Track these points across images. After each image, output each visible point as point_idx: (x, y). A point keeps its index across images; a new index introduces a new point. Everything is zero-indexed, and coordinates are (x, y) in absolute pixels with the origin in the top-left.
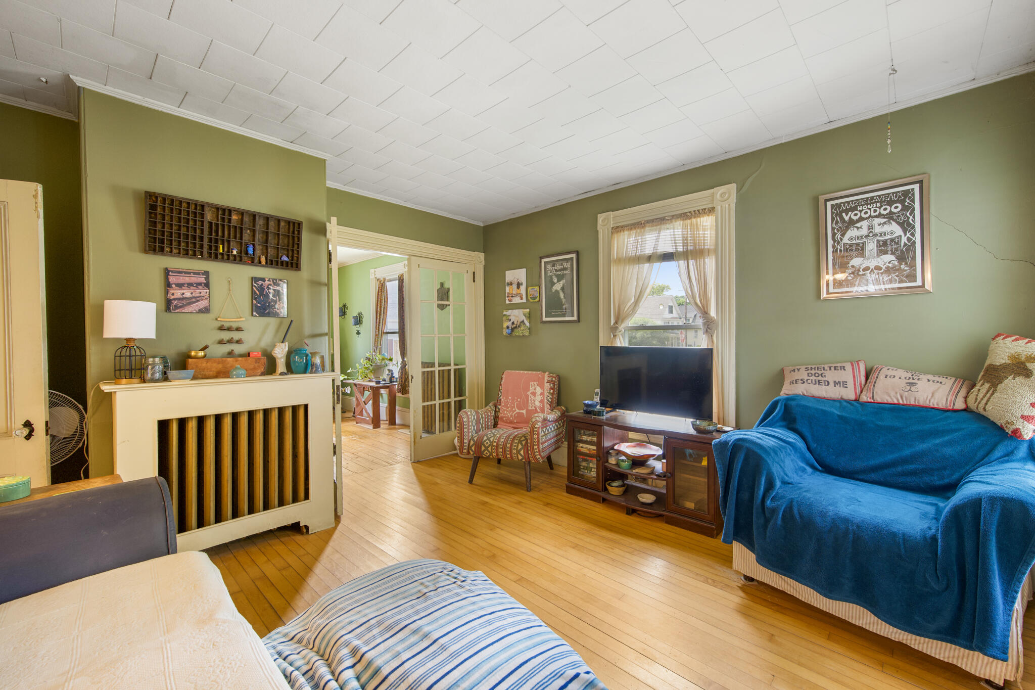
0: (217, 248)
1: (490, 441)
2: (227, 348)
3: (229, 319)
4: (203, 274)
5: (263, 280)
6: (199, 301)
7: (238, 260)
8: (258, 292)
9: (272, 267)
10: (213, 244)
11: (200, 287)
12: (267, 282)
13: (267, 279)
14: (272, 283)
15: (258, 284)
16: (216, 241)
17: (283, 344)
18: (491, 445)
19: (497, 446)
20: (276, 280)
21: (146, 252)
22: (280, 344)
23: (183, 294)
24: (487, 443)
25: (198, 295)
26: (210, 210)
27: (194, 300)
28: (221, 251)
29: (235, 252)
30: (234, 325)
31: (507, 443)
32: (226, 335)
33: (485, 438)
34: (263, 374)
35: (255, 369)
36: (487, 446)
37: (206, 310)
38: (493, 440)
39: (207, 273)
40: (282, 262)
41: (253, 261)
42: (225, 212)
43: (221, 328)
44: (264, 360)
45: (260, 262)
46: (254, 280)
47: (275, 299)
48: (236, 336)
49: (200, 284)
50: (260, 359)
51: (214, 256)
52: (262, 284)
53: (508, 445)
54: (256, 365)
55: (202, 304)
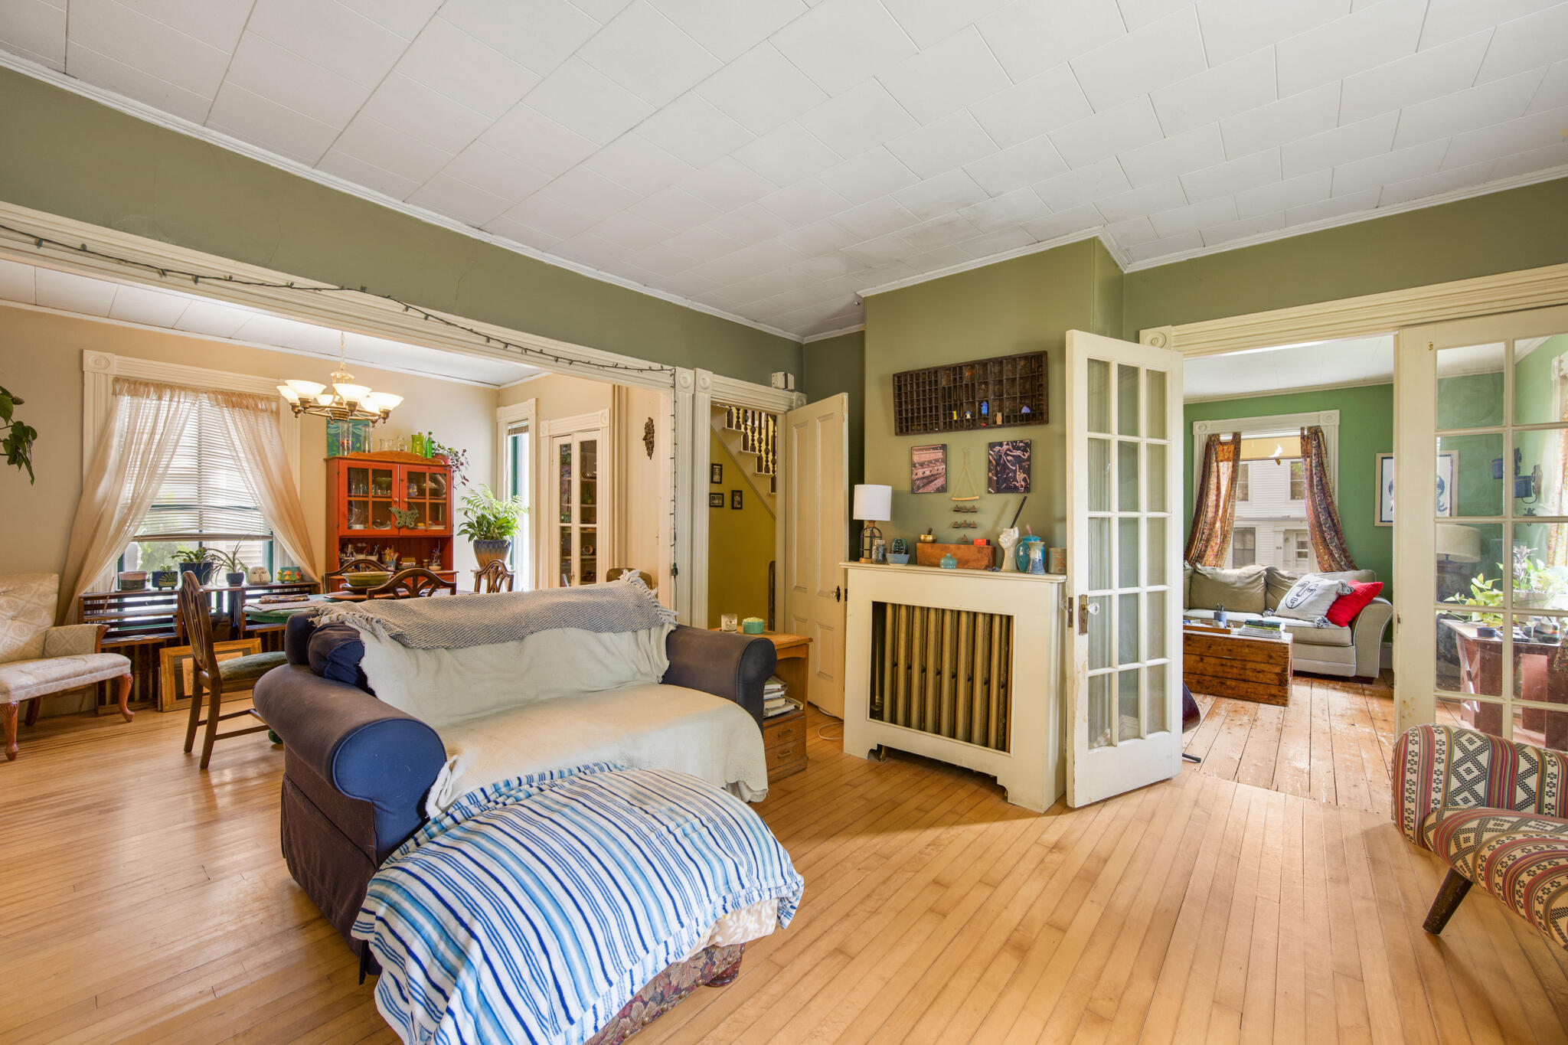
0: (951, 415)
1: (1478, 837)
2: (960, 533)
3: (966, 498)
4: (941, 448)
5: (1001, 444)
6: (936, 479)
7: (973, 425)
8: (993, 461)
9: (1009, 426)
10: (947, 412)
11: (938, 463)
12: (1005, 447)
13: (1005, 443)
14: (1011, 447)
15: (994, 451)
16: (950, 409)
17: (1012, 530)
18: (1476, 850)
19: (1491, 862)
20: (1016, 442)
21: (896, 434)
22: (1009, 530)
23: (924, 473)
24: (1467, 840)
25: (935, 472)
26: (945, 373)
27: (932, 478)
28: (955, 418)
29: (968, 416)
30: (969, 505)
31: (1525, 868)
32: (960, 518)
33: (1474, 824)
34: (986, 568)
35: (978, 560)
36: (1464, 846)
37: (943, 489)
38: (1490, 840)
39: (944, 447)
40: (1022, 416)
41: (986, 422)
42: (956, 370)
43: (957, 510)
44: (988, 550)
45: (995, 422)
46: (991, 446)
47: (1014, 468)
48: (969, 518)
49: (937, 460)
50: (983, 548)
51: (950, 426)
52: (1000, 450)
53: (1525, 878)
54: (980, 555)
55: (939, 482)
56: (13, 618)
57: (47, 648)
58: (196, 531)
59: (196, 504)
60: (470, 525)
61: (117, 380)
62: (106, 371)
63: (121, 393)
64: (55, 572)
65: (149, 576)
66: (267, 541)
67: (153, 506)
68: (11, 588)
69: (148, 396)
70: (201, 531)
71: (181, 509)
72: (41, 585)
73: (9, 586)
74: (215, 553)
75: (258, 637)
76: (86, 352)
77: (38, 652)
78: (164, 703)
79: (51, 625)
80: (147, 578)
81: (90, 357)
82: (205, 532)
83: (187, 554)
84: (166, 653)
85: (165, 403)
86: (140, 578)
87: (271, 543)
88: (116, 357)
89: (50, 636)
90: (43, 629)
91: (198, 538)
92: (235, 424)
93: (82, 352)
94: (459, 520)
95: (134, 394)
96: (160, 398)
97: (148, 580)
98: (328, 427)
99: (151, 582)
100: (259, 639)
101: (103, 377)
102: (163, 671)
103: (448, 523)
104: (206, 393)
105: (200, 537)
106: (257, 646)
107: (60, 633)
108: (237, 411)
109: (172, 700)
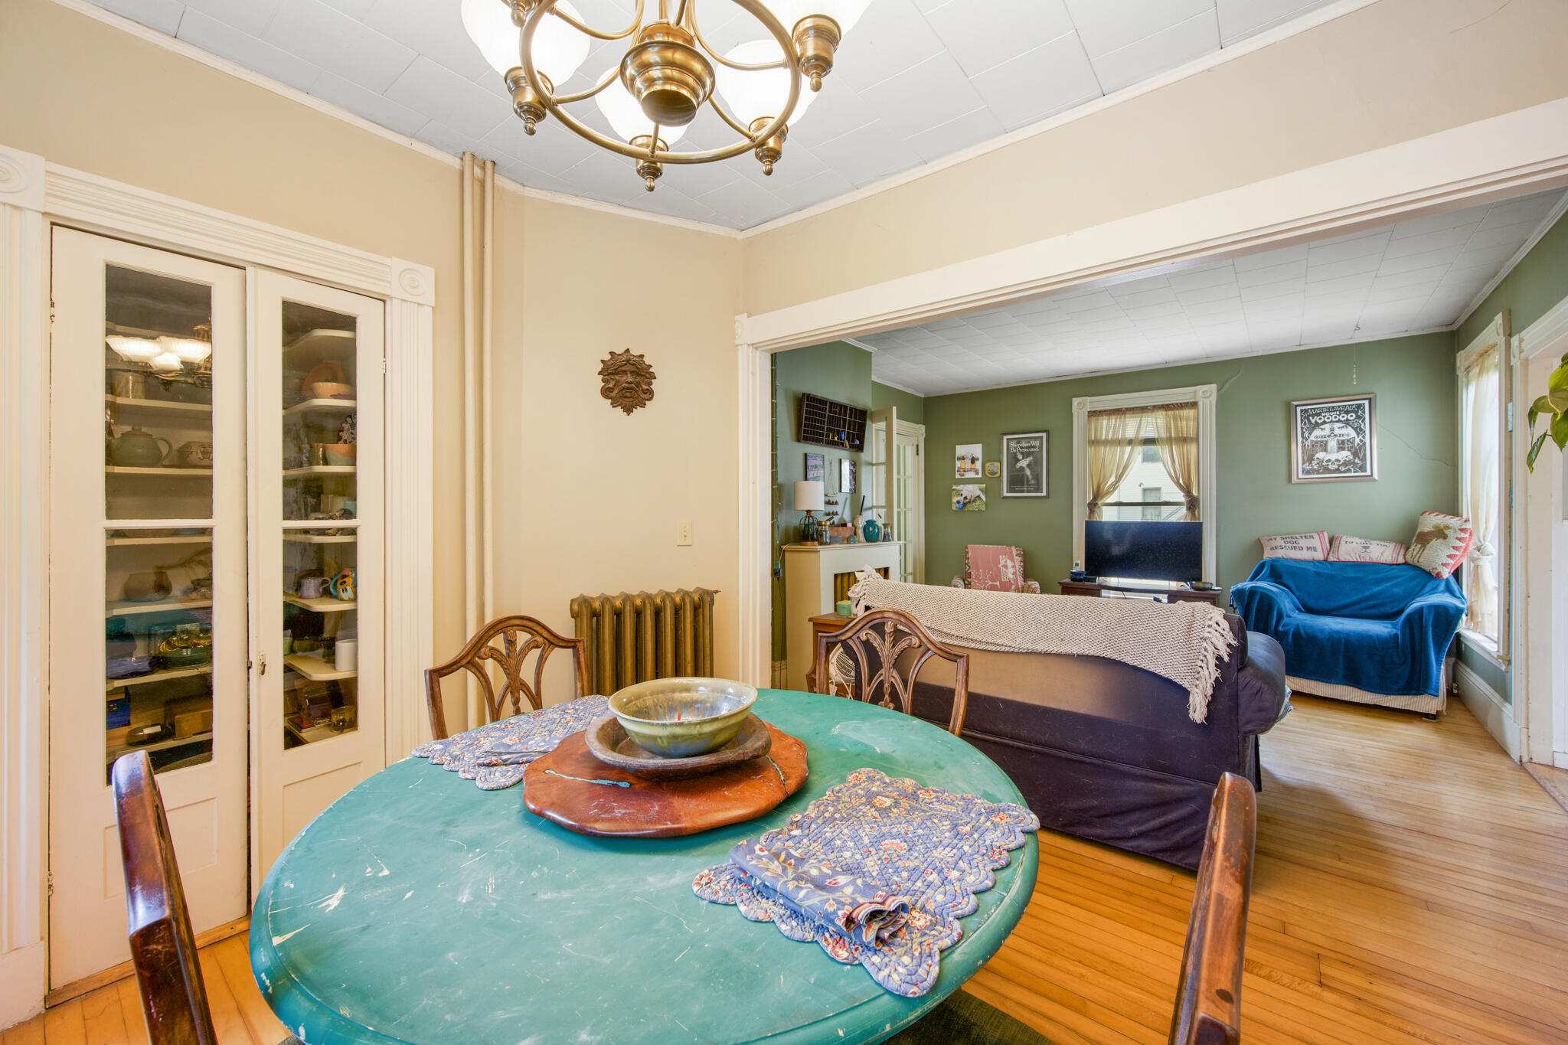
21: (798, 441)
23: (813, 474)
26: (829, 405)
28: (830, 438)
29: (836, 438)
30: (834, 500)
32: (830, 508)
39: (823, 457)
42: (834, 406)
43: (828, 503)
44: (853, 529)
45: (846, 446)
48: (834, 508)
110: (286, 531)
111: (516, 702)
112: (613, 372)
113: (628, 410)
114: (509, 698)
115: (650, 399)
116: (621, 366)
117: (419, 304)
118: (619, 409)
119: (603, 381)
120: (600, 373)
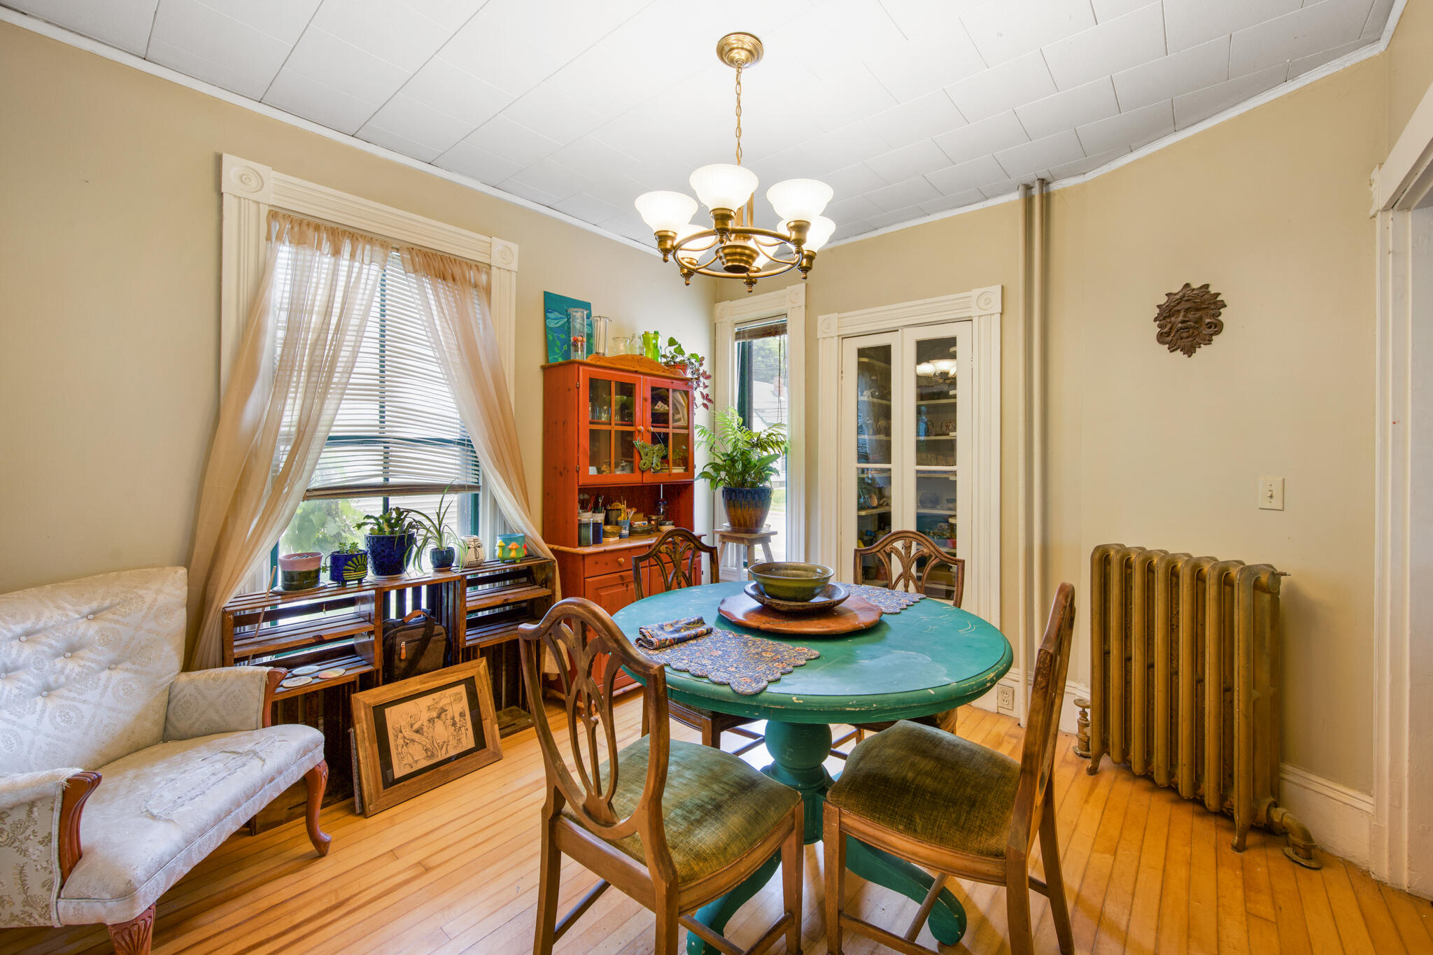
56: (112, 665)
57: (172, 718)
58: (380, 480)
59: (377, 434)
60: (716, 467)
61: (274, 214)
62: (254, 197)
63: (279, 238)
64: (179, 565)
65: (326, 561)
66: (470, 494)
67: (330, 438)
68: (107, 603)
69: (319, 247)
70: (387, 479)
71: (359, 443)
72: (159, 591)
73: (104, 599)
74: (419, 518)
75: (481, 656)
76: (227, 159)
77: (156, 730)
78: (366, 799)
79: (178, 672)
80: (322, 564)
81: (233, 167)
82: (392, 481)
83: (376, 519)
84: (363, 701)
85: (344, 263)
86: (312, 568)
87: (476, 497)
88: (274, 174)
89: (176, 696)
90: (167, 679)
91: (381, 491)
92: (440, 305)
93: (219, 160)
94: (701, 459)
95: (299, 241)
96: (336, 252)
97: (325, 569)
98: (546, 318)
99: (328, 573)
100: (484, 659)
101: (253, 207)
102: (359, 737)
103: (686, 461)
104: (398, 250)
105: (385, 490)
106: (482, 672)
107: (196, 688)
108: (440, 285)
109: (378, 791)
110: (918, 472)
111: (906, 586)
112: (1168, 314)
113: (1189, 351)
114: (902, 582)
115: (1218, 332)
116: (1174, 306)
117: (991, 315)
118: (1179, 353)
119: (1159, 326)
120: (1155, 320)
